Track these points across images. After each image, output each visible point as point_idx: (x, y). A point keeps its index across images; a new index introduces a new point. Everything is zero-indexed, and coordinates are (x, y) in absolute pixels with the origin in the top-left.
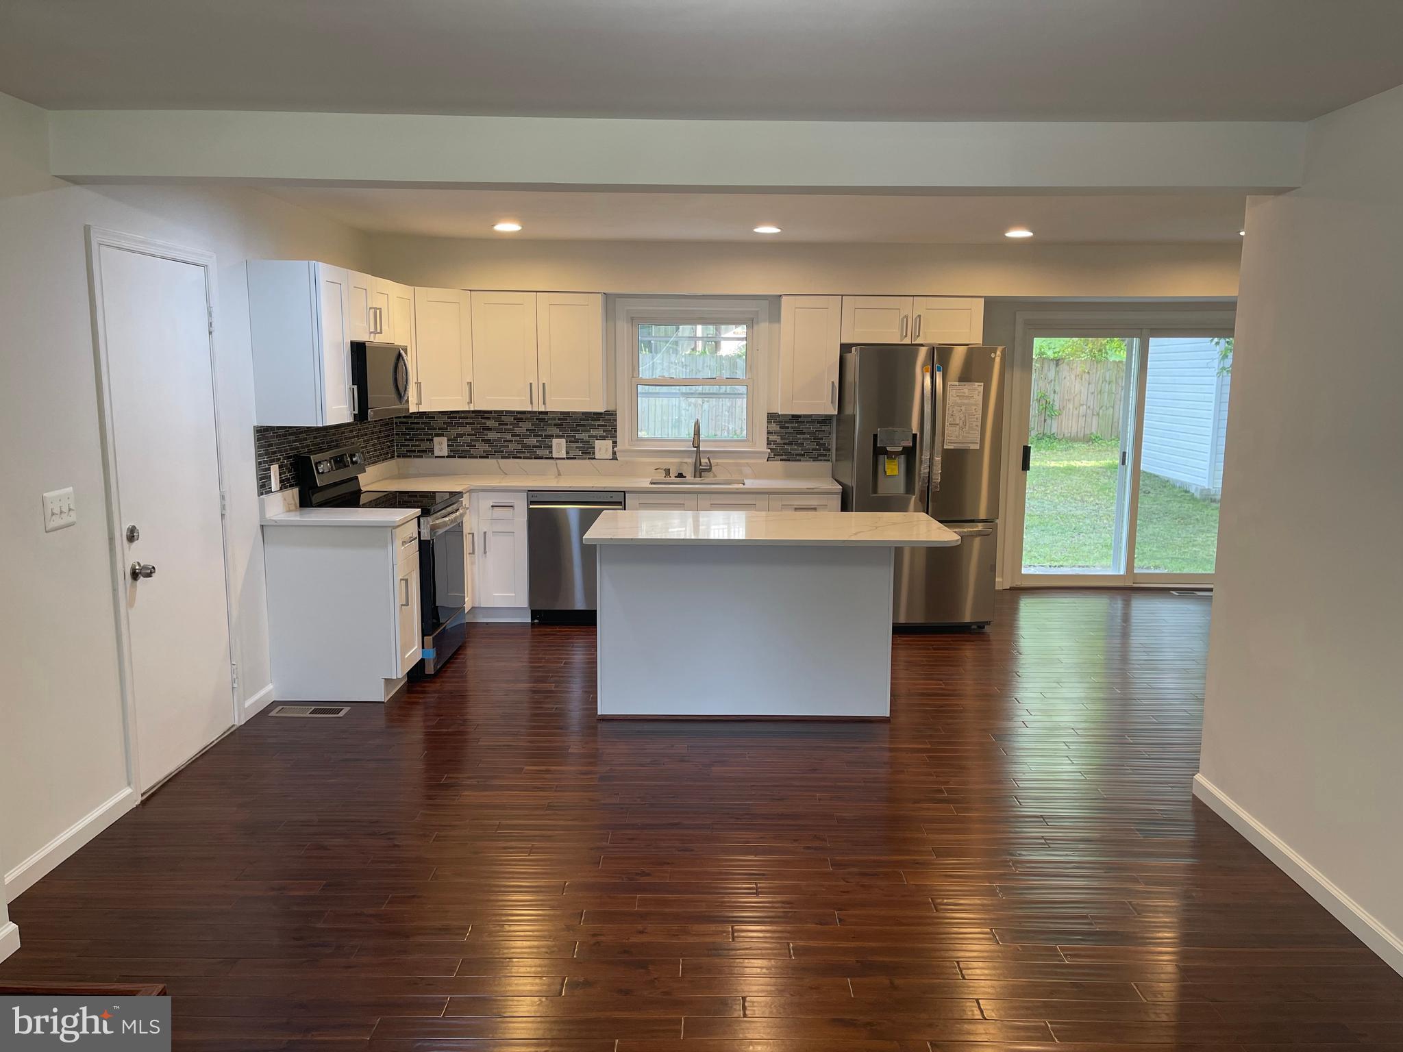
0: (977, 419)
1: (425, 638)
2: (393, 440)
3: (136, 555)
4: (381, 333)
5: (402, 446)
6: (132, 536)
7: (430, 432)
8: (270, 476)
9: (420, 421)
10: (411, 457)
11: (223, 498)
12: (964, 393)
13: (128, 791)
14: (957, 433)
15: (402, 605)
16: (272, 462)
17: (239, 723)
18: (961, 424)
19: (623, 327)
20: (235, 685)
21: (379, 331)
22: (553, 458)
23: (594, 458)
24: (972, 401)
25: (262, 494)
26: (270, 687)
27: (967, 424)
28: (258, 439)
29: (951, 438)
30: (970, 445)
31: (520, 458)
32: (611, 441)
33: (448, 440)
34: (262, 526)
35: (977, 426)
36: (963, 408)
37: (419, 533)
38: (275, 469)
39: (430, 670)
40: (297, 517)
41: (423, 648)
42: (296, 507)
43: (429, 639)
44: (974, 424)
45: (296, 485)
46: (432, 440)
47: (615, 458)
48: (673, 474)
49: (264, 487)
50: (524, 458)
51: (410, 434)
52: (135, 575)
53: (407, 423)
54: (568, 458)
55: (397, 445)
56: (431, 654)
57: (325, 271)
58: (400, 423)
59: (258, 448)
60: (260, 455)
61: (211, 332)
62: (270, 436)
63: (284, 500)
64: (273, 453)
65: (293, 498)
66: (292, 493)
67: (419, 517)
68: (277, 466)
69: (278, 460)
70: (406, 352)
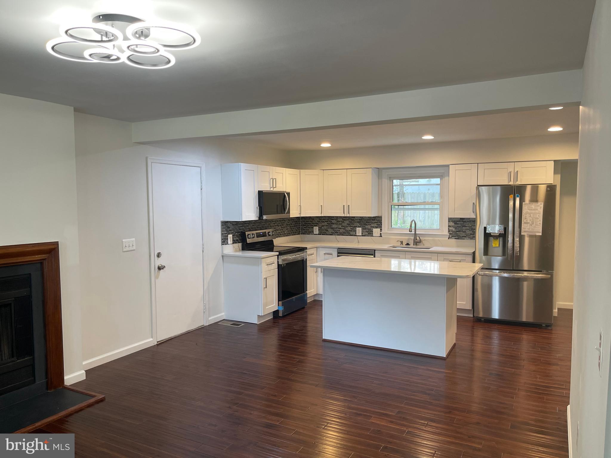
0: (540, 220)
1: (279, 302)
2: (300, 228)
3: (159, 262)
4: (276, 187)
5: (303, 230)
6: (159, 255)
7: (312, 224)
8: (228, 238)
9: (309, 220)
10: (306, 234)
11: (203, 245)
12: (532, 208)
13: (151, 339)
14: (529, 227)
15: (265, 288)
16: (229, 234)
17: (206, 324)
18: (530, 223)
19: (385, 182)
20: (205, 311)
21: (275, 186)
22: (357, 236)
23: (373, 236)
24: (537, 212)
25: (223, 245)
26: (223, 314)
27: (534, 223)
28: (222, 225)
29: (525, 230)
30: (536, 233)
31: (344, 235)
32: (380, 229)
33: (319, 228)
34: (223, 256)
35: (540, 224)
36: (532, 215)
37: (278, 262)
38: (230, 236)
39: (281, 314)
40: (240, 253)
41: (278, 306)
42: (240, 249)
43: (280, 302)
44: (538, 223)
45: (241, 242)
46: (313, 228)
47: (381, 236)
48: (405, 243)
49: (224, 241)
50: (346, 235)
51: (306, 226)
52: (160, 268)
53: (305, 221)
54: (362, 236)
55: (301, 230)
56: (281, 309)
57: (243, 166)
58: (303, 221)
59: (222, 228)
60: (223, 231)
61: (201, 189)
62: (229, 224)
63: (234, 247)
64: (230, 230)
65: (239, 247)
66: (238, 245)
67: (278, 256)
68: (232, 235)
69: (232, 233)
70: (289, 194)
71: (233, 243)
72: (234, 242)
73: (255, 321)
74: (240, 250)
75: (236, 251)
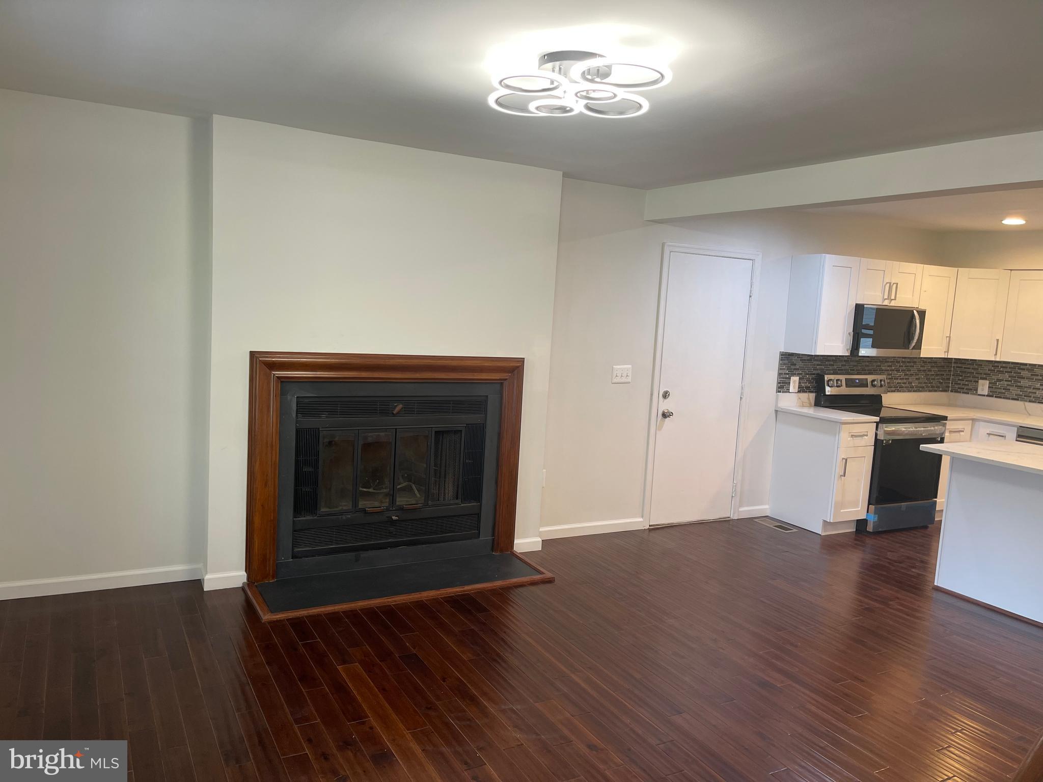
1: (870, 506)
2: (950, 379)
3: (665, 406)
4: (895, 299)
5: (955, 384)
6: (666, 395)
7: (977, 375)
8: (790, 383)
9: (971, 367)
10: (960, 392)
11: (742, 388)
13: (641, 520)
15: (841, 476)
16: (794, 375)
17: (733, 517)
20: (733, 495)
21: (893, 297)
25: (780, 392)
26: (767, 507)
28: (781, 359)
33: (989, 383)
34: (776, 411)
37: (876, 435)
38: (795, 381)
39: (870, 528)
40: (812, 411)
41: (868, 512)
42: (810, 404)
43: (872, 507)
45: (815, 392)
46: (978, 382)
49: (783, 386)
51: (962, 376)
52: (665, 415)
53: (962, 367)
55: (952, 383)
56: (872, 519)
57: (830, 261)
58: (957, 367)
59: (780, 365)
60: (781, 369)
61: (750, 296)
62: (794, 359)
63: (800, 399)
64: (794, 369)
65: (809, 399)
66: (809, 396)
67: (877, 423)
68: (798, 378)
69: (798, 374)
70: (922, 314)
71: (799, 392)
72: (801, 390)
73: (818, 529)
74: (811, 406)
75: (803, 406)
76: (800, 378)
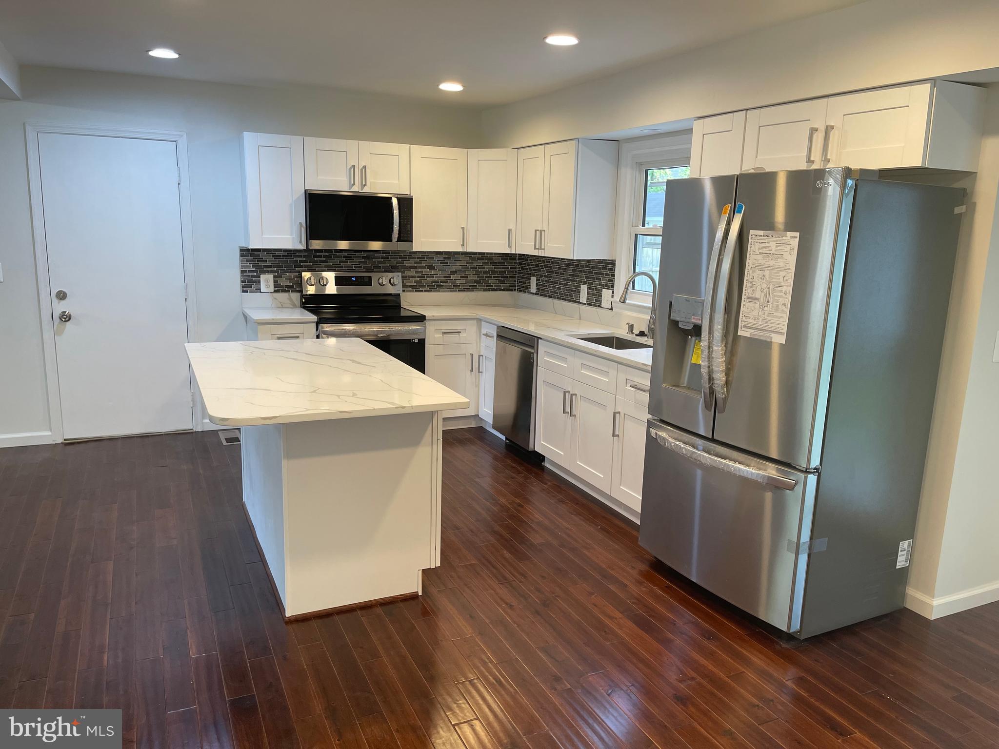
0: (785, 293)
2: (514, 277)
3: (63, 307)
5: (519, 282)
6: (62, 296)
7: (530, 271)
8: (260, 281)
10: (522, 291)
11: (186, 288)
12: (770, 248)
13: (48, 433)
14: (755, 313)
16: (264, 272)
17: (196, 428)
18: (762, 300)
20: (192, 406)
22: (580, 303)
23: (601, 307)
24: (781, 263)
25: (246, 292)
27: (771, 300)
28: (242, 255)
29: (748, 320)
30: (773, 335)
31: (565, 300)
32: (611, 291)
33: (536, 280)
34: (243, 313)
35: (784, 305)
36: (767, 273)
38: (267, 278)
44: (781, 301)
46: (531, 279)
47: (611, 309)
51: (522, 273)
54: (588, 304)
59: (243, 261)
60: (243, 266)
61: (179, 184)
62: (263, 256)
63: (275, 299)
64: (265, 266)
65: (290, 299)
66: (290, 296)
67: (317, 324)
68: (272, 276)
69: (271, 272)
71: (275, 291)
72: (278, 289)
74: (294, 306)
75: (282, 307)
76: (274, 277)
